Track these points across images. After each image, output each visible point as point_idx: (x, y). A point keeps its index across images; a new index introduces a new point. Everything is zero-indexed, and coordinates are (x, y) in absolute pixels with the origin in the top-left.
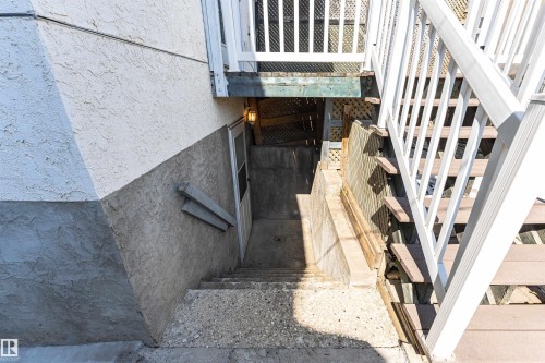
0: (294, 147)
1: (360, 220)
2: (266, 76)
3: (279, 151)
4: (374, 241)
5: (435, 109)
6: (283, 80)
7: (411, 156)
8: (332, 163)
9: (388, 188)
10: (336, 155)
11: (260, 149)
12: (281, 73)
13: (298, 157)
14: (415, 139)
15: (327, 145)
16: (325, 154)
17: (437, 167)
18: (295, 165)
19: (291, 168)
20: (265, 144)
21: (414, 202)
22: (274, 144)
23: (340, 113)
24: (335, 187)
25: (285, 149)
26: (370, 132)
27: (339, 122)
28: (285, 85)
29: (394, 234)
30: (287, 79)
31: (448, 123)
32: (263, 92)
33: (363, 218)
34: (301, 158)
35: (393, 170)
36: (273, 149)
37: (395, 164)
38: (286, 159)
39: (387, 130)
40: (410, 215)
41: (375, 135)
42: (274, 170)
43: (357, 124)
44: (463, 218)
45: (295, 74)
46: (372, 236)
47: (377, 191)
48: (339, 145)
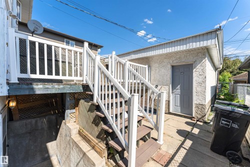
0: (45, 116)
1: (92, 140)
2: (37, 85)
3: (33, 121)
4: (101, 145)
5: (108, 95)
6: (47, 86)
7: (108, 109)
8: (71, 119)
9: (102, 122)
10: (73, 115)
11: (18, 122)
12: (46, 83)
13: (47, 121)
14: (108, 104)
15: (68, 112)
16: (68, 116)
17: (116, 111)
18: (45, 126)
19: (43, 129)
20: (21, 119)
21: (113, 124)
22: (29, 118)
23: (73, 98)
24: (76, 130)
25: (38, 119)
26: (90, 104)
27: (73, 101)
28: (48, 88)
29: (108, 139)
30: (49, 86)
31: (112, 98)
32: (34, 92)
33: (93, 139)
34: (49, 122)
35: (103, 116)
36: (29, 120)
37: (103, 113)
38: (39, 124)
39: (97, 102)
40: (112, 129)
41: (93, 105)
42: (30, 133)
43: (82, 101)
44: (127, 124)
45: (54, 84)
46: (99, 144)
47: (97, 125)
48: (74, 111)
